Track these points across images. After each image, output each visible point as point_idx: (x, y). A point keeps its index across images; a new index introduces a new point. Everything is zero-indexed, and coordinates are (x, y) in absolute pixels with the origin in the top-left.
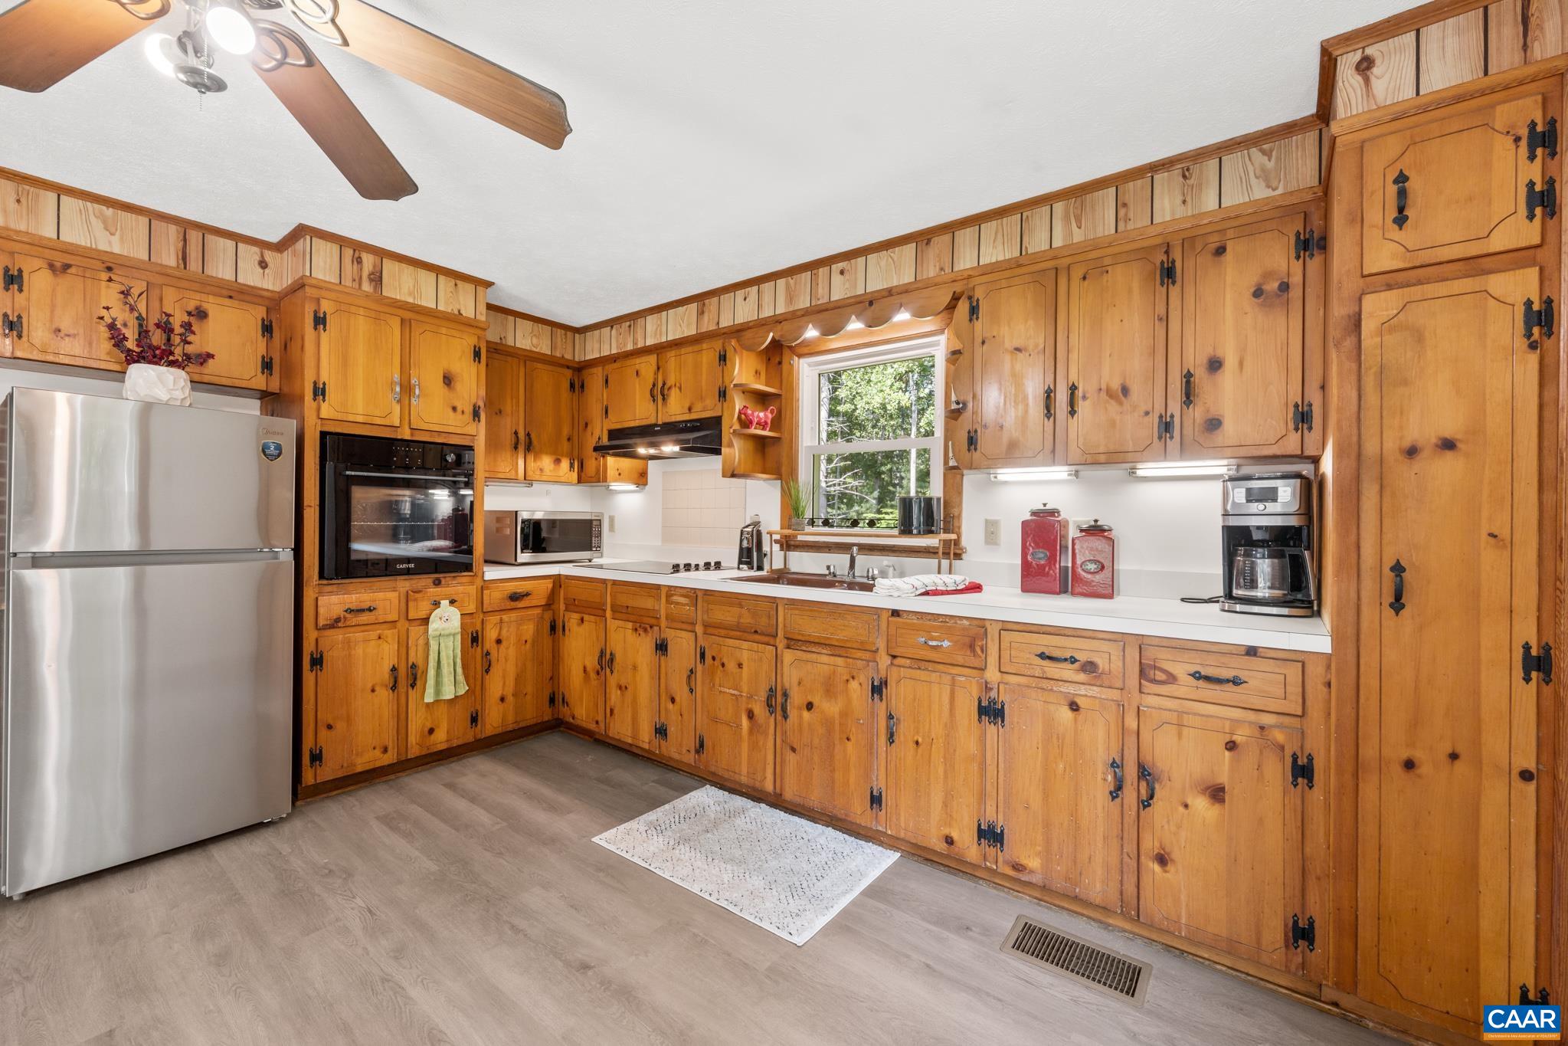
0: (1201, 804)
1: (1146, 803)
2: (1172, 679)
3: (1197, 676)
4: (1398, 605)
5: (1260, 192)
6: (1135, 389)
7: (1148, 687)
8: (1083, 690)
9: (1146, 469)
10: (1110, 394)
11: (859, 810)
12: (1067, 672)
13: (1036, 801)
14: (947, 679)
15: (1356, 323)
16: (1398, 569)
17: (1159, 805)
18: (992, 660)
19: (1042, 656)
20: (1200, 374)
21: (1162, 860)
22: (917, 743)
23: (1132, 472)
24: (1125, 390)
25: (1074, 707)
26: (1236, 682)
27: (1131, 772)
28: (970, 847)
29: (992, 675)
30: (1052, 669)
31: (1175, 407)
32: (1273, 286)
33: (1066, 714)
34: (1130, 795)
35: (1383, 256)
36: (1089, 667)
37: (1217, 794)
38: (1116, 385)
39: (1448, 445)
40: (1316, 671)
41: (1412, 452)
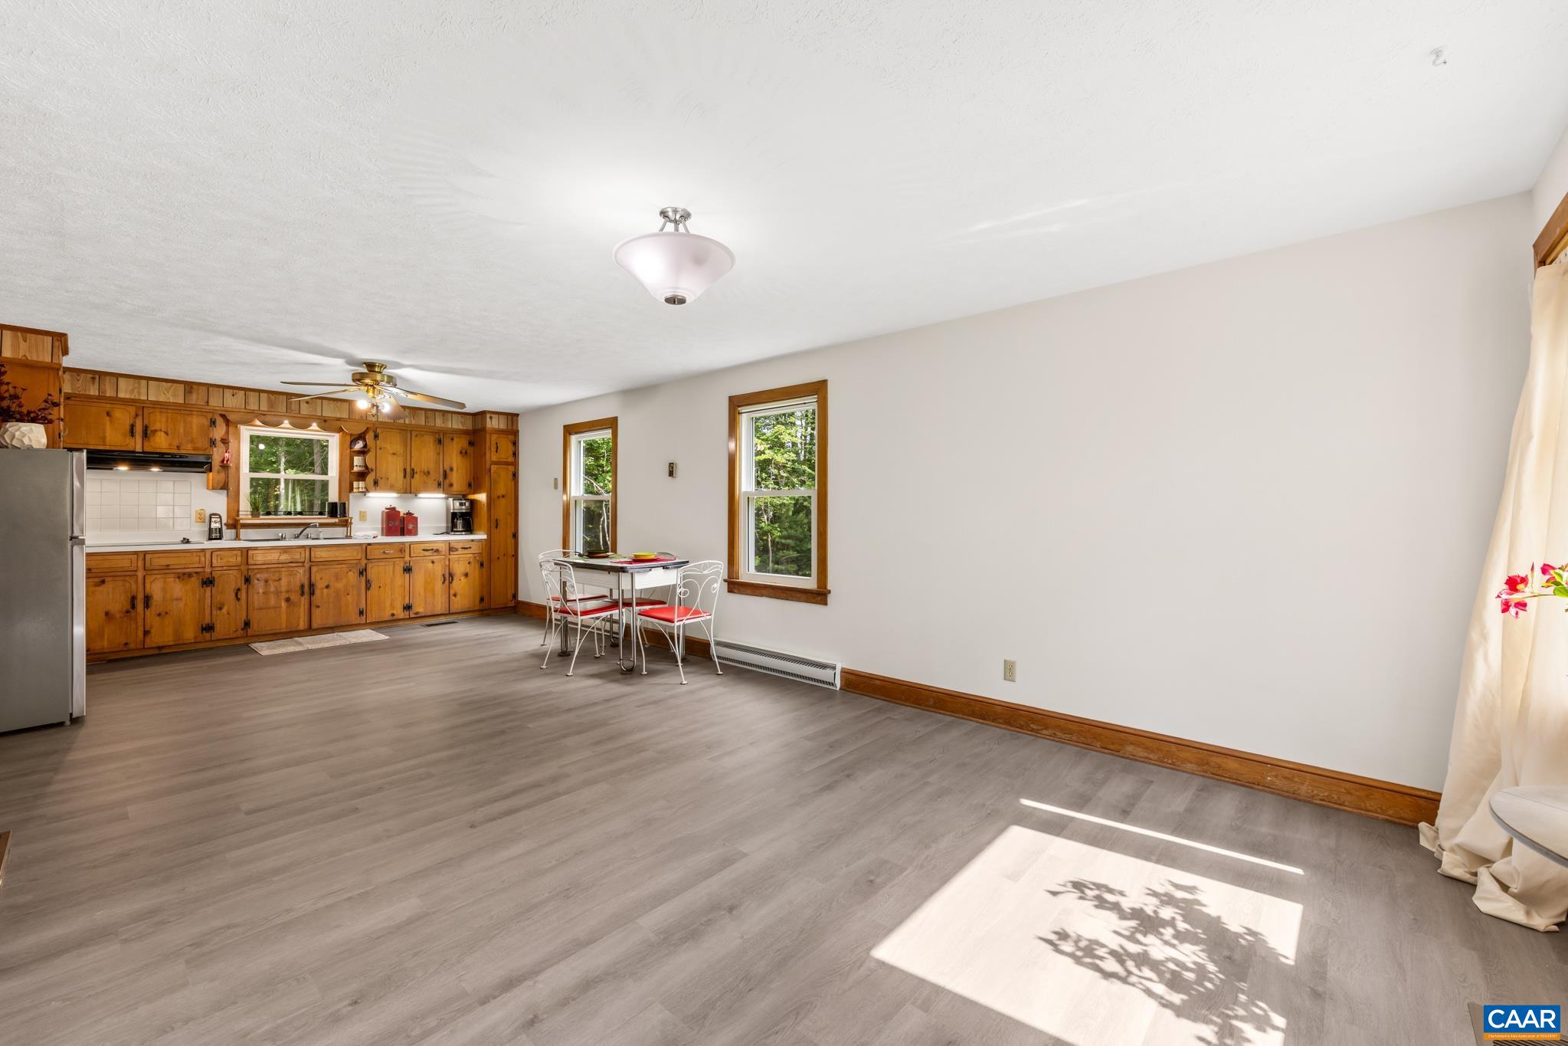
0: (463, 578)
1: (450, 583)
2: (457, 550)
3: (462, 548)
4: (497, 527)
5: (461, 427)
6: (431, 472)
7: (451, 553)
8: (434, 557)
9: (420, 495)
10: (424, 473)
11: (354, 618)
12: (430, 553)
13: (422, 592)
14: (391, 563)
15: (490, 469)
16: (497, 520)
17: (454, 582)
18: (407, 554)
19: (424, 550)
20: (448, 471)
21: (455, 595)
22: (380, 587)
23: (416, 496)
24: (429, 473)
25: (433, 562)
26: (470, 548)
27: (447, 576)
28: (400, 613)
29: (407, 558)
30: (426, 553)
31: (441, 480)
32: (464, 451)
33: (431, 565)
34: (447, 582)
35: (494, 458)
36: (437, 551)
37: (466, 575)
38: (426, 470)
39: (503, 496)
40: (484, 543)
41: (499, 497)
